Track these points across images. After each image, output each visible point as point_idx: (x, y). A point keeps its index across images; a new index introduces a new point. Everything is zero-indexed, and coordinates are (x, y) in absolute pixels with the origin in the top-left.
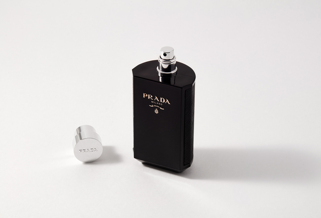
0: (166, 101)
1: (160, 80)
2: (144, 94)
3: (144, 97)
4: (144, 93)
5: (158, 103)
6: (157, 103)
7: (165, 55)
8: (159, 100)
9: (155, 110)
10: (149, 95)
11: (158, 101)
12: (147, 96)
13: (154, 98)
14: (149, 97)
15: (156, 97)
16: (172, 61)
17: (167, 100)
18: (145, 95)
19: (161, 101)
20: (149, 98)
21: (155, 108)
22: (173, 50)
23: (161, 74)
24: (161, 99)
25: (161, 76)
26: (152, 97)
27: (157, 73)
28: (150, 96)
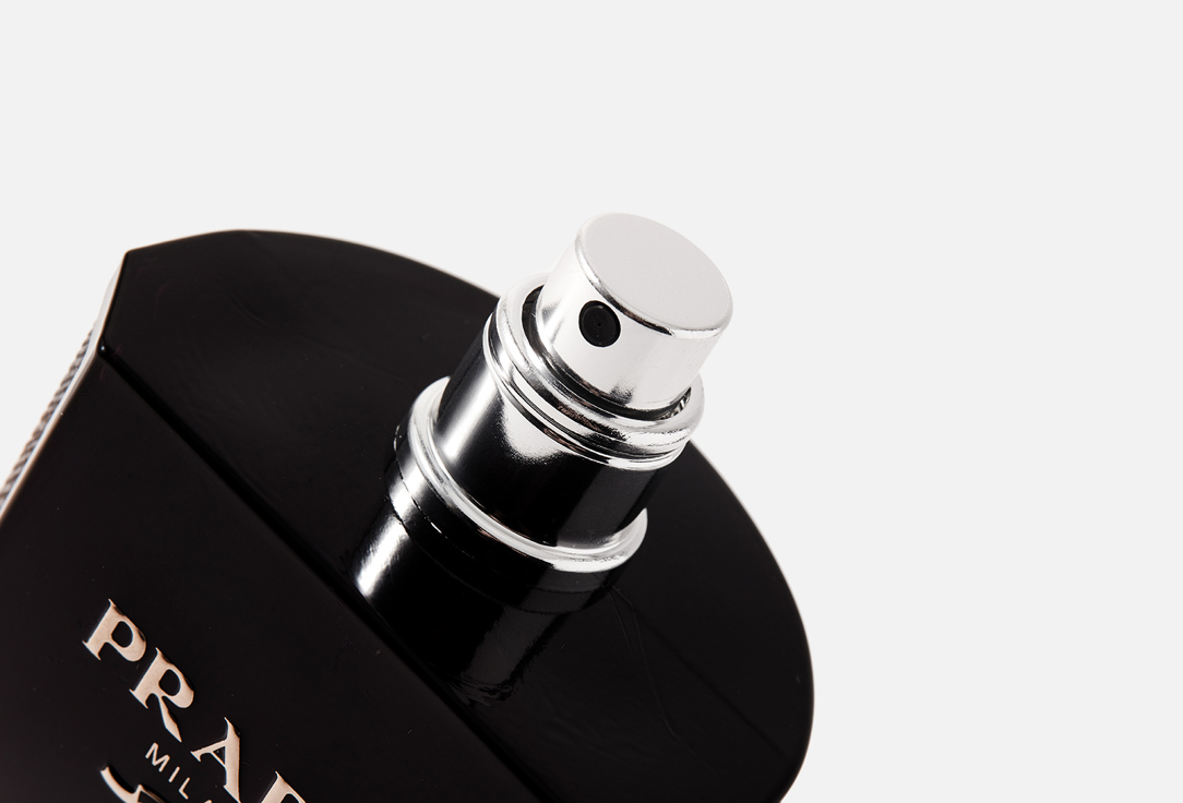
1: (368, 579)
2: (111, 618)
3: (93, 645)
4: (120, 610)
7: (599, 324)
10: (159, 666)
12: (133, 651)
13: (201, 726)
14: (156, 684)
15: (231, 743)
16: (633, 433)
18: (122, 635)
20: (141, 693)
22: (719, 326)
23: (431, 503)
24: (281, 789)
25: (416, 525)
26: (184, 698)
27: (393, 460)
28: (169, 683)
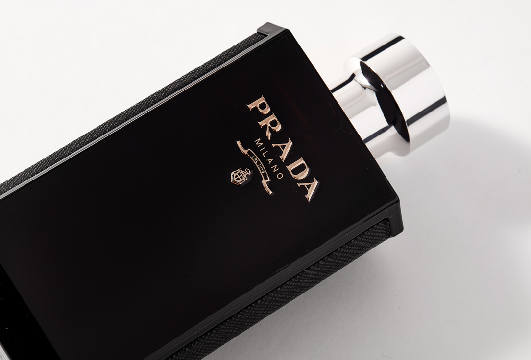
0: (309, 179)
2: (262, 100)
3: (250, 106)
4: (266, 99)
5: (273, 164)
6: (270, 161)
8: (291, 158)
9: (239, 171)
10: (273, 118)
11: (284, 156)
12: (264, 112)
13: (279, 137)
14: (269, 122)
15: (289, 145)
17: (315, 183)
18: (263, 106)
19: (291, 168)
21: (244, 163)
24: (301, 162)
26: (277, 129)
28: (274, 123)
